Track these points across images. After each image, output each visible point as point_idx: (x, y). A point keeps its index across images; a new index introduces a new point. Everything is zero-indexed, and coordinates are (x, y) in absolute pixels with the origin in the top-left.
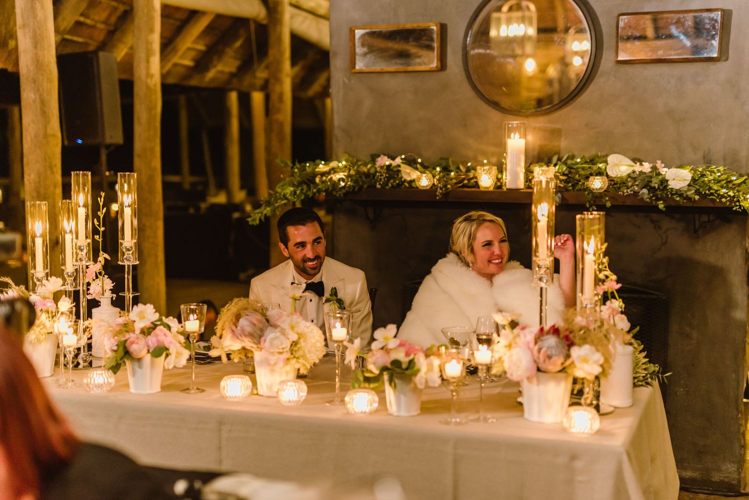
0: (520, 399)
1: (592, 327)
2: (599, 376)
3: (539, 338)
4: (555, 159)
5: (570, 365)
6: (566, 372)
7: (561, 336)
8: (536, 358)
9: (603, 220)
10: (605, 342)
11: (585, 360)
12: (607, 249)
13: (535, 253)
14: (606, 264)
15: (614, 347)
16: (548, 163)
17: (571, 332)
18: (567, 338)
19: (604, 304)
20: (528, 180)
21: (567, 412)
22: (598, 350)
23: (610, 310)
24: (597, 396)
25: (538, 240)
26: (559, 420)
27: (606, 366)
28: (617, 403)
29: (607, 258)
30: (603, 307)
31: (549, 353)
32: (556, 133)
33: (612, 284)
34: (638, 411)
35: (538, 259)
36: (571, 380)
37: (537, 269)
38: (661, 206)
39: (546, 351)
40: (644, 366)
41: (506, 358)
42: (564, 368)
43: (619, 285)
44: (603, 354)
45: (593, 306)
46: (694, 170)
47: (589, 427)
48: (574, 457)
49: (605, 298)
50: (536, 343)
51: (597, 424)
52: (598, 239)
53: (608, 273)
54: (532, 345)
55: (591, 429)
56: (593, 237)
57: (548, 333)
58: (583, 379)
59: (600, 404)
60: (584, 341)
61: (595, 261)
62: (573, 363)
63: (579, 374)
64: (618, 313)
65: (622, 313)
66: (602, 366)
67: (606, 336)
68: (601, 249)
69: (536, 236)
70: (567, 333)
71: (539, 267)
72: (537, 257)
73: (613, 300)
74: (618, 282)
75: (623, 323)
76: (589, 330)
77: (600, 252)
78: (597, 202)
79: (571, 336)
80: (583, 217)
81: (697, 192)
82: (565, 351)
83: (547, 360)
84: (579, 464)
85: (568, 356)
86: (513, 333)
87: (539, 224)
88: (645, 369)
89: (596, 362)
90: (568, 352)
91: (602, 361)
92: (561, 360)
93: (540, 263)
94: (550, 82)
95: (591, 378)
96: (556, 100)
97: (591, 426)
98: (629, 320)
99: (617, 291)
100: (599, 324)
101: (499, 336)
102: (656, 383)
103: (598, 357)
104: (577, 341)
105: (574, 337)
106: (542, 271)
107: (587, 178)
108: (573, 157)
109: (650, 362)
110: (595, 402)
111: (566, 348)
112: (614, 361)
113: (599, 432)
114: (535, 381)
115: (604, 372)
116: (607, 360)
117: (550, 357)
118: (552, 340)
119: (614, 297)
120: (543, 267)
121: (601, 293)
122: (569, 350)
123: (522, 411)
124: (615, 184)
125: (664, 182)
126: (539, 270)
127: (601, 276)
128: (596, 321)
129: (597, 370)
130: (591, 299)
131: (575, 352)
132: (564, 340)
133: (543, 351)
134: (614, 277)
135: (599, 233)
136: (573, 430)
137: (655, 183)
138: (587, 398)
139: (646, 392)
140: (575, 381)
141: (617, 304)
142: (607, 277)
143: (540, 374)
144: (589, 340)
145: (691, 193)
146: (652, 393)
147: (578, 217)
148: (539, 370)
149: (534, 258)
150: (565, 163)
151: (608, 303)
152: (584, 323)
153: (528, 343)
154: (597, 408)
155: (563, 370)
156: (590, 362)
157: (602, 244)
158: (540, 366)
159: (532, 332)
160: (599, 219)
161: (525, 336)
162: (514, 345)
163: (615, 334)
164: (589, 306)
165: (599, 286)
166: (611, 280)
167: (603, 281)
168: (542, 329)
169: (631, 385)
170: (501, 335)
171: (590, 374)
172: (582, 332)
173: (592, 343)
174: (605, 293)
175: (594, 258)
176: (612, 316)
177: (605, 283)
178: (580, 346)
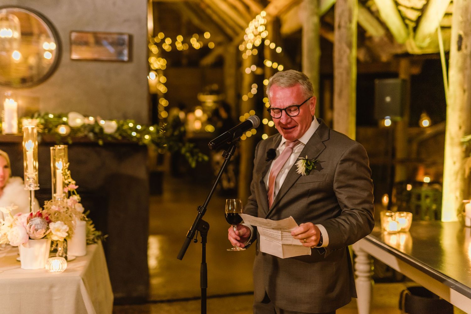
0: (18, 259)
1: (62, 211)
2: (66, 239)
3: (29, 220)
4: (36, 115)
5: (49, 234)
6: (47, 238)
7: (43, 217)
8: (28, 232)
9: (66, 150)
10: (70, 219)
11: (58, 230)
12: (69, 166)
13: (26, 170)
14: (69, 175)
15: (75, 222)
16: (32, 117)
17: (49, 215)
18: (47, 218)
19: (69, 198)
20: (20, 129)
21: (48, 261)
22: (65, 224)
23: (72, 201)
24: (66, 250)
25: (28, 163)
26: (42, 267)
27: (70, 232)
28: (77, 254)
29: (69, 171)
30: (69, 200)
31: (36, 227)
32: (36, 100)
33: (73, 186)
34: (90, 257)
35: (28, 173)
36: (50, 242)
37: (28, 180)
38: (101, 142)
39: (35, 227)
40: (93, 233)
41: (8, 233)
42: (45, 236)
43: (77, 187)
44: (68, 226)
45: (62, 199)
46: (118, 122)
47: (61, 268)
48: (52, 287)
49: (70, 194)
50: (28, 222)
51: (65, 266)
52: (64, 161)
53: (70, 180)
54: (25, 224)
55: (62, 269)
56: (61, 159)
57: (35, 216)
58: (57, 241)
59: (67, 256)
60: (57, 219)
61: (62, 173)
62: (51, 232)
63: (55, 238)
64: (77, 202)
65: (79, 202)
66: (67, 232)
67: (70, 216)
68: (66, 166)
69: (26, 160)
70: (47, 215)
71: (28, 178)
72: (27, 172)
73: (74, 196)
74: (76, 185)
75: (80, 208)
76: (60, 213)
77: (65, 168)
78: (63, 140)
79: (49, 217)
80: (54, 148)
81: (120, 135)
82: (46, 226)
83: (35, 231)
84: (55, 290)
85: (48, 228)
86: (13, 218)
87: (27, 153)
88: (94, 234)
89: (64, 231)
90: (47, 226)
91: (68, 229)
92: (44, 231)
93: (30, 176)
94: (30, 68)
95: (62, 240)
96: (36, 79)
97: (62, 267)
98: (83, 206)
99: (76, 190)
100: (65, 209)
101: (4, 221)
102: (100, 242)
103: (66, 228)
104: (53, 219)
105: (51, 217)
106: (31, 180)
107: (56, 126)
108: (47, 114)
109: (96, 230)
110: (64, 255)
111: (47, 224)
112: (75, 229)
113: (66, 271)
114: (27, 245)
115: (69, 236)
116: (71, 229)
117: (37, 230)
118: (38, 220)
119: (74, 193)
120: (31, 178)
121: (67, 191)
122: (48, 225)
123: (20, 265)
124: (74, 131)
125: (101, 129)
126: (29, 180)
127: (66, 182)
128: (64, 207)
129: (65, 235)
130: (60, 195)
131: (52, 225)
132: (45, 220)
133: (32, 227)
134: (74, 182)
135: (64, 157)
136: (52, 271)
137: (97, 130)
138: (60, 252)
139: (93, 247)
140: (52, 243)
141: (77, 197)
142: (70, 182)
143: (30, 240)
144: (60, 218)
145: (117, 135)
146: (97, 247)
147: (51, 148)
148: (30, 238)
149: (25, 173)
150: (43, 118)
151: (71, 197)
152: (57, 209)
153: (23, 223)
154: (66, 258)
155: (45, 237)
156: (61, 231)
157: (66, 164)
158: (31, 236)
159: (25, 217)
160: (64, 149)
161: (21, 219)
162: (14, 225)
163: (76, 214)
164: (59, 200)
165: (65, 187)
166: (72, 184)
167: (68, 185)
168: (31, 214)
169: (85, 243)
170: (5, 219)
171: (61, 238)
172: (56, 214)
173: (62, 220)
174: (69, 192)
175: (62, 172)
176: (73, 205)
177: (69, 186)
178: (55, 222)
